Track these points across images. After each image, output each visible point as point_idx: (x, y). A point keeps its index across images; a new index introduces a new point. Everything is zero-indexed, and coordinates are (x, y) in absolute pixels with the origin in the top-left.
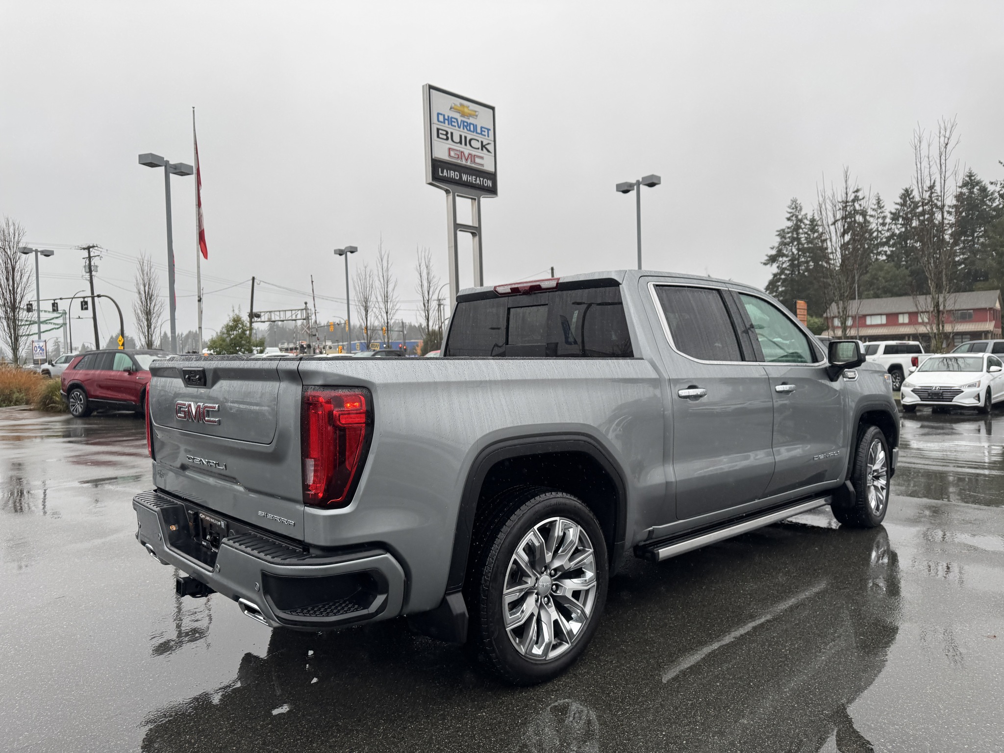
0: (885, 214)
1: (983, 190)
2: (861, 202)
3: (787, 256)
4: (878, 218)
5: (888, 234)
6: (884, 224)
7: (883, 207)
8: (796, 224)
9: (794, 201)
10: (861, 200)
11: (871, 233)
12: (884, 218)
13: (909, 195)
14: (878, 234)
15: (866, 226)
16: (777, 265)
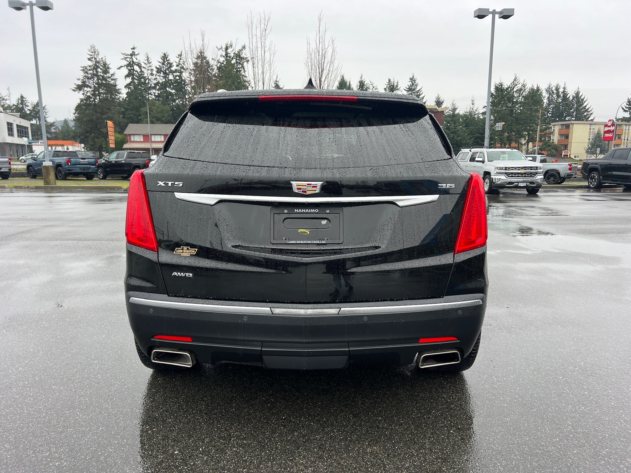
0: (152, 68)
1: (208, 63)
2: (137, 57)
3: (91, 88)
4: (148, 70)
5: (155, 82)
6: (152, 74)
7: (151, 63)
8: (95, 65)
9: (93, 47)
10: (136, 55)
11: (145, 80)
12: (152, 70)
13: (167, 58)
14: (148, 81)
15: (142, 74)
16: (83, 92)
